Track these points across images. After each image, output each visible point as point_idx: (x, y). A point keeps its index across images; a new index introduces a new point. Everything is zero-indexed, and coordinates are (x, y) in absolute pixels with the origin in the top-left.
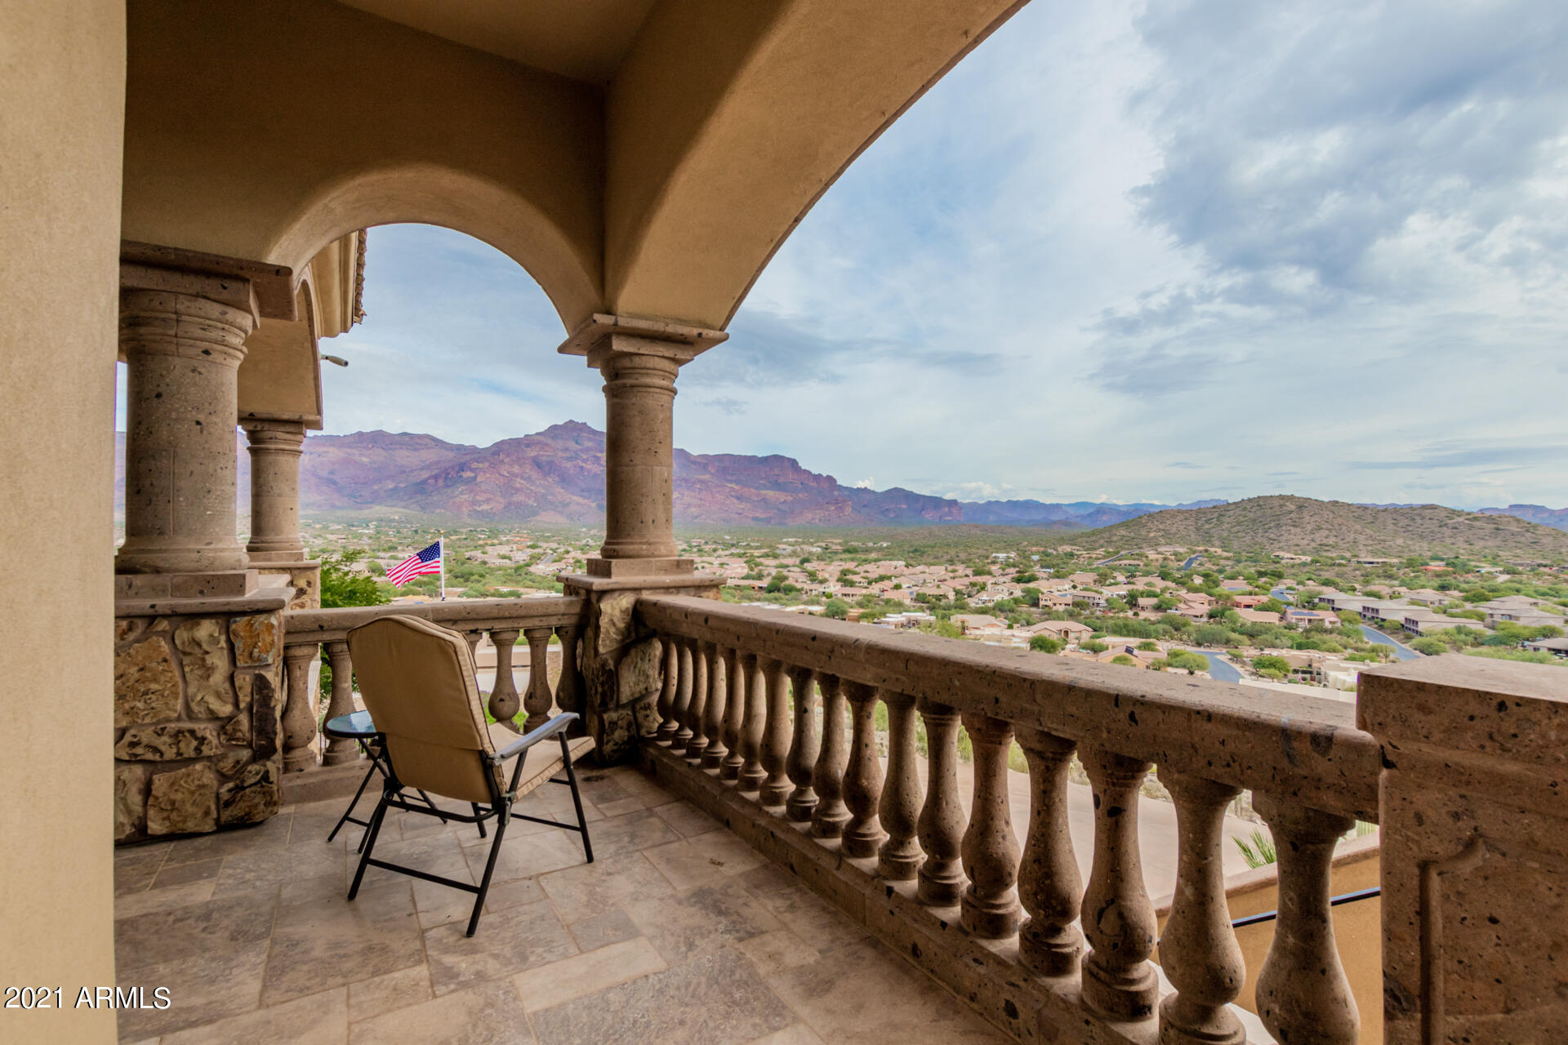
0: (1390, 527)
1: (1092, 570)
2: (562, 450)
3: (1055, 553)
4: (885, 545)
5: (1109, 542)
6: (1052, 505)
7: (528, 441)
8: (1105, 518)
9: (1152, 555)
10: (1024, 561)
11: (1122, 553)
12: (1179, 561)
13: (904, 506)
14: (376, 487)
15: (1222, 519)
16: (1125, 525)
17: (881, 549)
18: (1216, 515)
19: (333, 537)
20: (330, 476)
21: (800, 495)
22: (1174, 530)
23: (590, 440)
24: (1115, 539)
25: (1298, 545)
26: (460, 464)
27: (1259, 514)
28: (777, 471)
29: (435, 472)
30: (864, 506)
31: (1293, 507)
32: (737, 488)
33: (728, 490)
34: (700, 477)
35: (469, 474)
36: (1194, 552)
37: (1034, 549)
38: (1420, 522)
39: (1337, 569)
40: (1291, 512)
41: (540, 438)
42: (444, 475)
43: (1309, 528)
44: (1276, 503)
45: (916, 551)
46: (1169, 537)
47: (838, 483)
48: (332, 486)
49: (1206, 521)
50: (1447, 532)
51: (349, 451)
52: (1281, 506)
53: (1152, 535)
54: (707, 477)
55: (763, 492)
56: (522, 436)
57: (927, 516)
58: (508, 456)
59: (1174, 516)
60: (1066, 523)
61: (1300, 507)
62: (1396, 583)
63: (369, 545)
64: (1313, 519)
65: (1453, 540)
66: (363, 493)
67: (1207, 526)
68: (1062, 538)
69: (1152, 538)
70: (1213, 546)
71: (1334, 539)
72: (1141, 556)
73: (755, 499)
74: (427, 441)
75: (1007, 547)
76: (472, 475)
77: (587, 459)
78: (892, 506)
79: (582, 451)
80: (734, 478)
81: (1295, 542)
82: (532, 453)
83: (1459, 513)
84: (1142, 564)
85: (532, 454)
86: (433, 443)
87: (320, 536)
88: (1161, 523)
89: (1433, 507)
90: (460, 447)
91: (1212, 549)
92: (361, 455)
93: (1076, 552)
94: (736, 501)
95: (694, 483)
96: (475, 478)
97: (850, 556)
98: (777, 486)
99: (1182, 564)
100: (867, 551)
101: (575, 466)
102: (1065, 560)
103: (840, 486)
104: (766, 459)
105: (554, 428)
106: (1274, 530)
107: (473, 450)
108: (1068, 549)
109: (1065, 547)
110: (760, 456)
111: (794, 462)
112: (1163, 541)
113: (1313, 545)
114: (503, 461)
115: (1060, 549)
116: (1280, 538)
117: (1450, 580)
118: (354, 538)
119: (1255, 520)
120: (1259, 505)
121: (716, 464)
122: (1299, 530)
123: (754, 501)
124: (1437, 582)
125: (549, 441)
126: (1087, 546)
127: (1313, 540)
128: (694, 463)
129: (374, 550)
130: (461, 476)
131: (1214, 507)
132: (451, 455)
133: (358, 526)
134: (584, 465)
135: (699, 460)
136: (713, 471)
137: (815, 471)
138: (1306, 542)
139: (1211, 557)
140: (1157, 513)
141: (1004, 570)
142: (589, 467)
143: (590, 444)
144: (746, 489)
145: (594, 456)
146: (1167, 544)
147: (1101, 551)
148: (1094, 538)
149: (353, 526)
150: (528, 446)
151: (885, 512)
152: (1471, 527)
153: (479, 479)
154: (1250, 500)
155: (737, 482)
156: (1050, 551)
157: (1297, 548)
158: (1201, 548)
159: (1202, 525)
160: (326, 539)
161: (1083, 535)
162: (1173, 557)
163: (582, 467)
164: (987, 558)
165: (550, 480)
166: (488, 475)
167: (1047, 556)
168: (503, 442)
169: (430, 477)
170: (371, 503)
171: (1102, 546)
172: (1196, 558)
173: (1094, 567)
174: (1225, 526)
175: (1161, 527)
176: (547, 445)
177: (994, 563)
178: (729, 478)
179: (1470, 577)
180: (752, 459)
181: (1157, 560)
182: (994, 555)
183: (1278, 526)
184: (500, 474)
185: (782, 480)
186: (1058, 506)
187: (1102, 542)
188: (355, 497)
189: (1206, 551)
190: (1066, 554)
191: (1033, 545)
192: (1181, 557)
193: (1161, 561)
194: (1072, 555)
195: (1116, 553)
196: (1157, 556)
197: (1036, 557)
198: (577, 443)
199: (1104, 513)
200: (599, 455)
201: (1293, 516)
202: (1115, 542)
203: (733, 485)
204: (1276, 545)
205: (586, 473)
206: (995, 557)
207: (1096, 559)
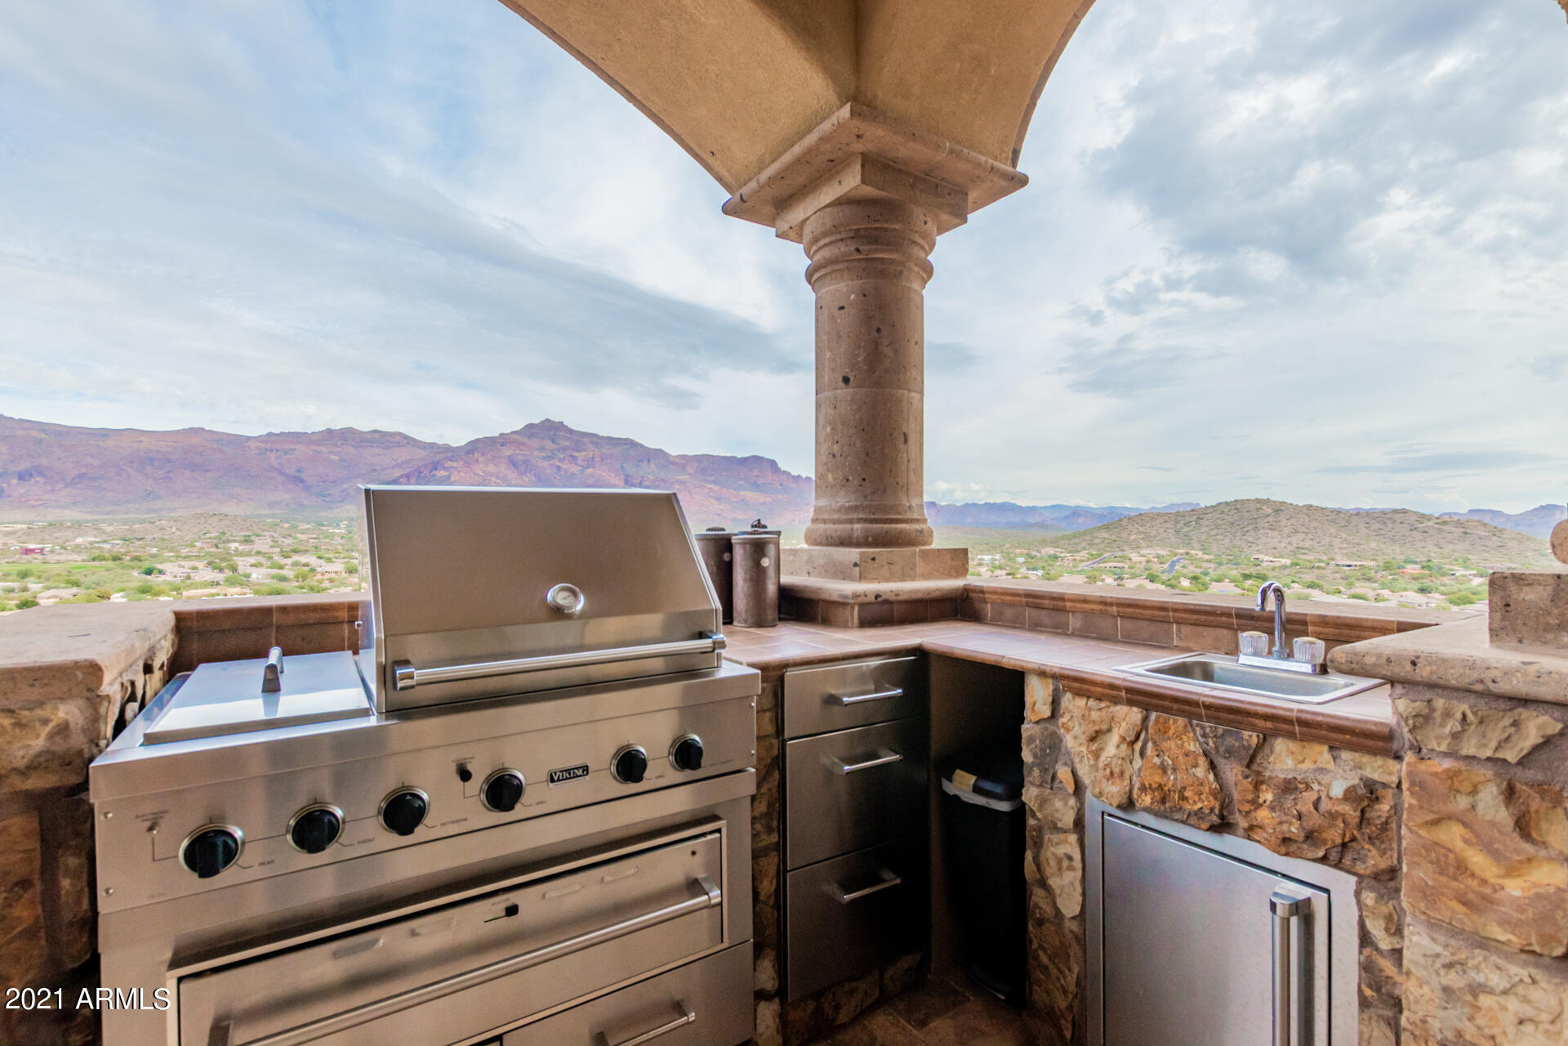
0: (1363, 531)
1: (1080, 572)
2: (538, 449)
3: (1039, 555)
5: (1092, 544)
6: (1028, 507)
7: (503, 440)
8: (1081, 520)
9: (1135, 557)
10: (1009, 563)
11: (1106, 555)
12: (1163, 563)
14: (345, 486)
15: (1201, 522)
16: (1106, 527)
18: (1194, 518)
19: (303, 537)
20: (297, 474)
21: (779, 496)
22: (1154, 533)
23: (567, 439)
24: (1096, 541)
25: (1275, 548)
26: (433, 463)
27: (1236, 517)
28: (756, 472)
29: (407, 471)
31: (1269, 511)
32: (716, 488)
33: (707, 490)
34: (678, 477)
35: (443, 473)
36: (1176, 555)
37: (1018, 551)
38: (1391, 525)
39: (1316, 571)
40: (1268, 516)
41: (516, 437)
42: (416, 474)
43: (1286, 531)
44: (1253, 506)
46: (1150, 540)
48: (301, 485)
49: (1185, 524)
50: (1418, 535)
51: (318, 448)
52: (1258, 509)
53: (1133, 537)
54: (685, 477)
55: (742, 493)
56: (497, 435)
58: (483, 454)
59: (1153, 519)
60: (1042, 525)
61: (1277, 511)
62: (1375, 585)
63: (342, 545)
64: (1291, 522)
65: (1423, 544)
66: (332, 492)
67: (1186, 529)
68: (1044, 541)
69: (1133, 541)
70: (1193, 548)
71: (1310, 542)
72: (1124, 558)
73: (735, 500)
74: (398, 438)
75: (990, 549)
76: (446, 474)
77: (564, 459)
79: (558, 450)
81: (1273, 546)
82: (507, 452)
83: (1428, 518)
84: (1126, 566)
85: (508, 454)
86: (406, 442)
87: (290, 535)
88: (1141, 526)
89: (1404, 512)
90: (432, 446)
91: (1193, 552)
92: (330, 453)
93: (1058, 554)
94: (715, 502)
95: (673, 483)
96: (449, 477)
98: (756, 486)
99: (1166, 566)
101: (551, 465)
102: (1051, 563)
104: (744, 461)
105: (530, 426)
106: (1252, 533)
107: (447, 449)
108: (1051, 551)
109: (1047, 549)
110: (739, 456)
111: (773, 463)
112: (1144, 544)
113: (1290, 548)
114: (477, 460)
115: (1043, 551)
116: (1258, 541)
117: (1427, 583)
118: (325, 538)
119: (1232, 524)
120: (1237, 509)
121: (695, 464)
122: (1276, 533)
124: (1417, 585)
125: (525, 440)
126: (1070, 548)
127: (1289, 543)
128: (673, 463)
129: (347, 551)
130: (434, 475)
131: (1192, 511)
132: (423, 453)
133: (328, 526)
134: (560, 464)
135: (677, 460)
136: (691, 471)
137: (794, 473)
138: (1283, 545)
139: (1193, 560)
140: (1137, 516)
141: (993, 572)
142: (565, 466)
143: (567, 443)
144: (725, 490)
145: (571, 456)
146: (1148, 546)
147: (1084, 554)
148: (1076, 541)
149: (323, 525)
150: (503, 444)
152: (1440, 531)
153: (453, 478)
154: (1227, 503)
155: (715, 482)
156: (1034, 553)
157: (1274, 551)
158: (1182, 551)
159: (1181, 528)
160: (296, 538)
161: (1064, 537)
162: (1156, 560)
163: (559, 468)
165: (526, 479)
166: (462, 474)
167: (1032, 558)
168: (477, 440)
169: (402, 476)
170: (342, 501)
171: (1085, 549)
172: (1178, 561)
173: (1080, 569)
174: (1204, 529)
175: (1141, 529)
176: (523, 444)
177: (980, 565)
178: (708, 479)
179: (1446, 580)
180: (731, 460)
181: (1140, 563)
182: (979, 557)
183: (1256, 529)
184: (475, 474)
185: (761, 481)
186: (1033, 509)
188: (323, 496)
189: (1187, 554)
190: (1050, 556)
191: (1016, 547)
192: (1162, 560)
193: (1144, 564)
194: (1056, 557)
195: (1099, 556)
196: (1140, 559)
197: (1021, 560)
198: (554, 442)
199: (1080, 515)
200: (576, 454)
201: (1270, 519)
202: (1097, 544)
203: (712, 486)
204: (1254, 548)
205: (562, 473)
206: (980, 559)
207: (1082, 561)
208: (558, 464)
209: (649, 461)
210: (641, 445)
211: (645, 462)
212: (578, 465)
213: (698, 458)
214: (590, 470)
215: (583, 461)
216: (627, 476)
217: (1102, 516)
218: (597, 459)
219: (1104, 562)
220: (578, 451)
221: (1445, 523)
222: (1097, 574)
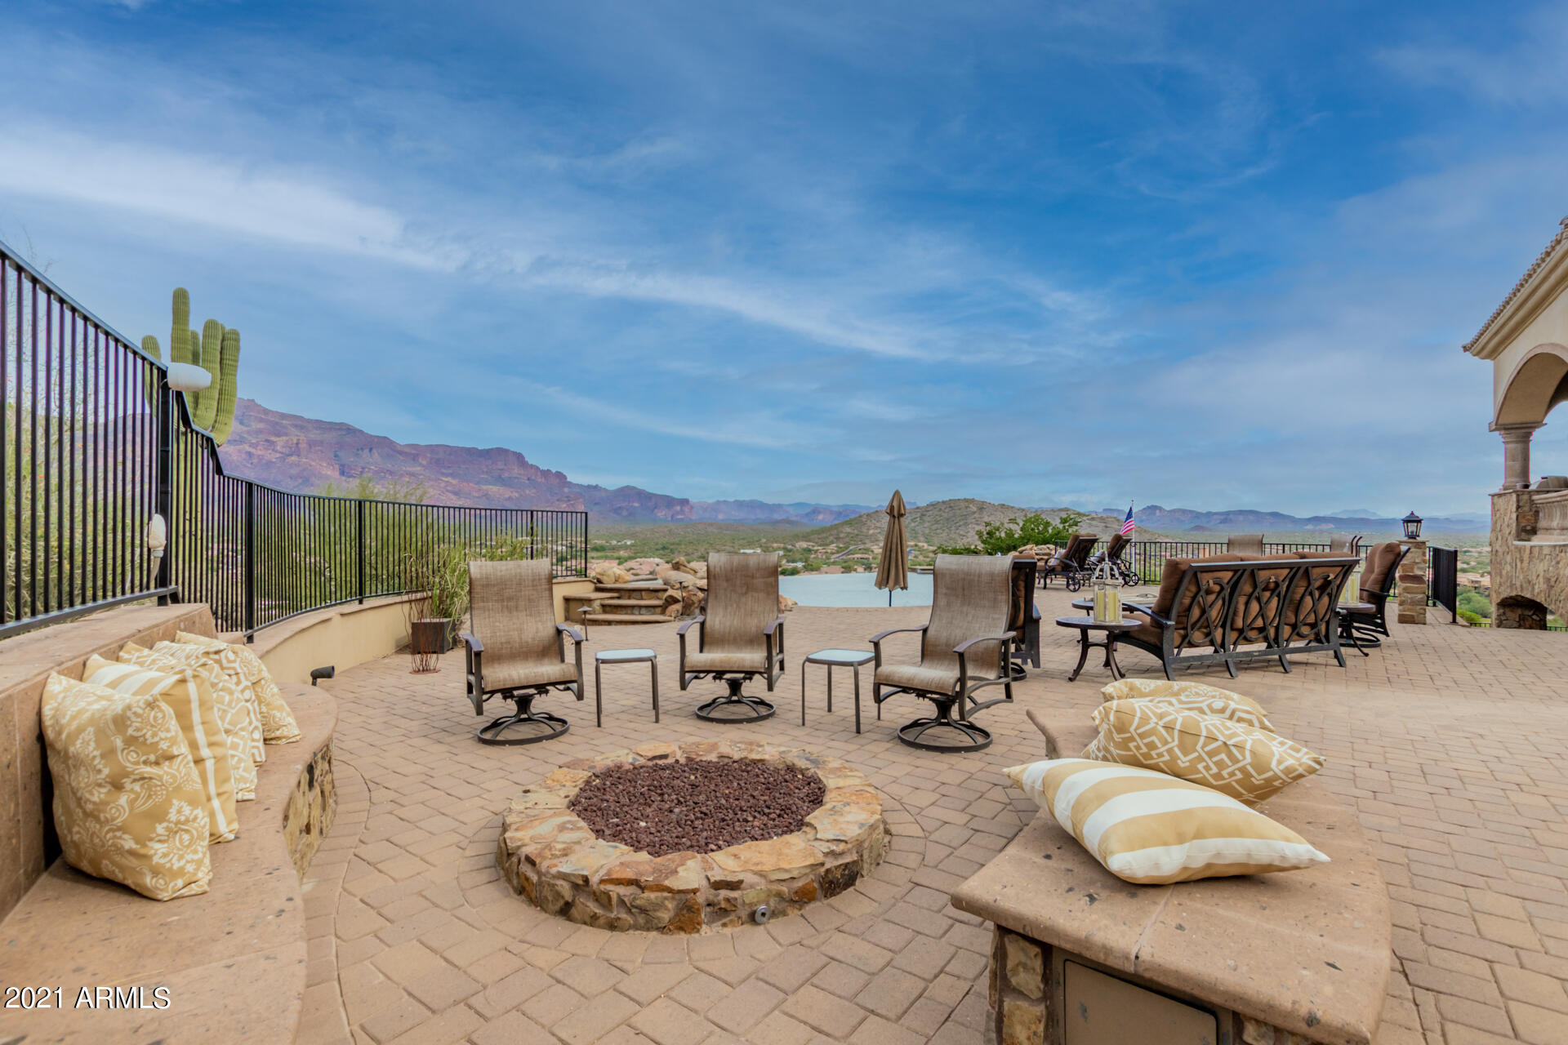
1: (834, 563)
3: (794, 548)
4: (629, 543)
5: (838, 539)
6: (774, 505)
8: (821, 517)
9: (876, 549)
11: (851, 548)
13: (636, 505)
15: (924, 518)
16: (849, 523)
17: (626, 547)
18: (919, 515)
21: (527, 492)
23: (261, 420)
24: (842, 535)
27: (950, 514)
28: (500, 465)
30: (596, 504)
31: (975, 509)
32: (454, 482)
33: (443, 485)
34: (408, 469)
37: (775, 545)
40: (974, 513)
44: (963, 505)
45: (664, 548)
47: (568, 480)
52: (967, 507)
53: (871, 532)
54: (418, 469)
55: (485, 487)
57: (659, 514)
60: (788, 521)
61: (981, 509)
67: (913, 524)
68: (796, 536)
69: (871, 535)
72: (867, 551)
73: (477, 495)
77: (258, 443)
78: (624, 505)
79: (248, 432)
80: (451, 471)
91: (920, 544)
93: (810, 547)
94: (453, 497)
95: (402, 475)
97: (599, 554)
98: (500, 480)
100: (614, 549)
101: (239, 451)
103: (570, 483)
104: (487, 454)
108: (804, 545)
109: (801, 543)
110: (480, 448)
111: (519, 457)
112: (881, 538)
115: (798, 545)
116: (968, 534)
119: (948, 519)
120: (950, 507)
121: (429, 455)
123: (474, 497)
126: (820, 542)
128: (401, 453)
134: (252, 450)
135: (407, 450)
136: (424, 463)
137: (543, 467)
139: (921, 550)
140: (874, 513)
142: (260, 453)
143: (260, 426)
144: (465, 484)
145: (267, 441)
147: (833, 547)
148: (824, 535)
151: (617, 511)
154: (943, 502)
155: (451, 475)
156: (789, 547)
158: (912, 543)
159: (909, 523)
161: (813, 532)
163: (250, 454)
167: (790, 551)
171: (833, 542)
172: (910, 551)
173: (833, 560)
174: (926, 525)
175: (878, 525)
178: (445, 471)
180: (471, 451)
183: (966, 524)
185: (506, 474)
186: (779, 506)
187: (831, 538)
189: (916, 545)
190: (804, 550)
194: (810, 551)
195: (847, 548)
197: (781, 553)
198: (242, 423)
199: (820, 513)
200: (273, 439)
201: (976, 515)
202: (843, 538)
203: (449, 479)
205: (255, 461)
207: (833, 554)
208: (248, 449)
209: (371, 450)
210: (361, 432)
211: (366, 451)
212: (276, 451)
213: (432, 448)
214: (293, 458)
215: (283, 447)
216: (343, 466)
217: (840, 513)
218: (303, 446)
219: (852, 554)
220: (279, 436)
221: (1093, 519)
222: (850, 563)
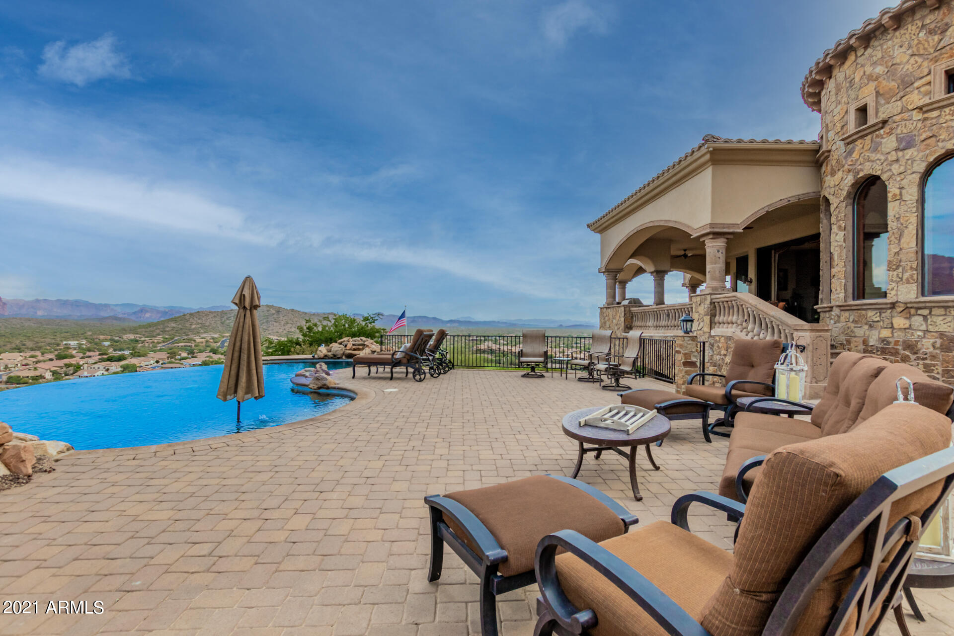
1: (160, 350)
3: (121, 340)
5: (164, 332)
6: (101, 305)
8: (148, 315)
9: (198, 340)
10: (95, 346)
11: (176, 339)
12: (216, 342)
16: (174, 320)
22: (208, 324)
24: (167, 329)
25: (278, 332)
31: (274, 312)
36: (223, 337)
37: (102, 337)
40: (273, 314)
43: (283, 323)
46: (206, 328)
49: (227, 319)
52: (268, 311)
53: (193, 326)
59: (207, 315)
60: (115, 318)
61: (278, 312)
64: (284, 318)
67: (228, 321)
68: (124, 329)
69: (194, 329)
71: (294, 329)
72: (190, 340)
75: (74, 337)
81: (277, 330)
84: (193, 345)
88: (199, 319)
93: (138, 338)
99: (219, 344)
102: (134, 344)
106: (266, 324)
108: (132, 337)
109: (128, 335)
112: (202, 331)
113: (285, 332)
115: (125, 337)
116: (269, 328)
122: (278, 324)
126: (147, 334)
127: (285, 329)
131: (231, 310)
138: (281, 330)
140: (196, 313)
141: (85, 354)
146: (205, 332)
147: (160, 338)
148: (152, 329)
156: (117, 338)
157: (277, 334)
158: (227, 334)
159: (225, 321)
161: (140, 327)
162: (212, 340)
164: (58, 345)
167: (117, 342)
171: (159, 335)
172: (225, 340)
173: (159, 348)
175: (199, 321)
177: (69, 348)
181: (202, 342)
182: (64, 342)
183: (267, 322)
186: (106, 306)
187: (158, 331)
190: (131, 340)
191: (99, 335)
192: (217, 340)
193: (204, 344)
194: (137, 341)
195: (172, 339)
196: (201, 340)
197: (107, 343)
199: (147, 311)
201: (274, 316)
202: (168, 331)
204: (267, 332)
206: (66, 344)
207: (159, 343)
217: (165, 313)
219: (176, 343)
222: (176, 350)
